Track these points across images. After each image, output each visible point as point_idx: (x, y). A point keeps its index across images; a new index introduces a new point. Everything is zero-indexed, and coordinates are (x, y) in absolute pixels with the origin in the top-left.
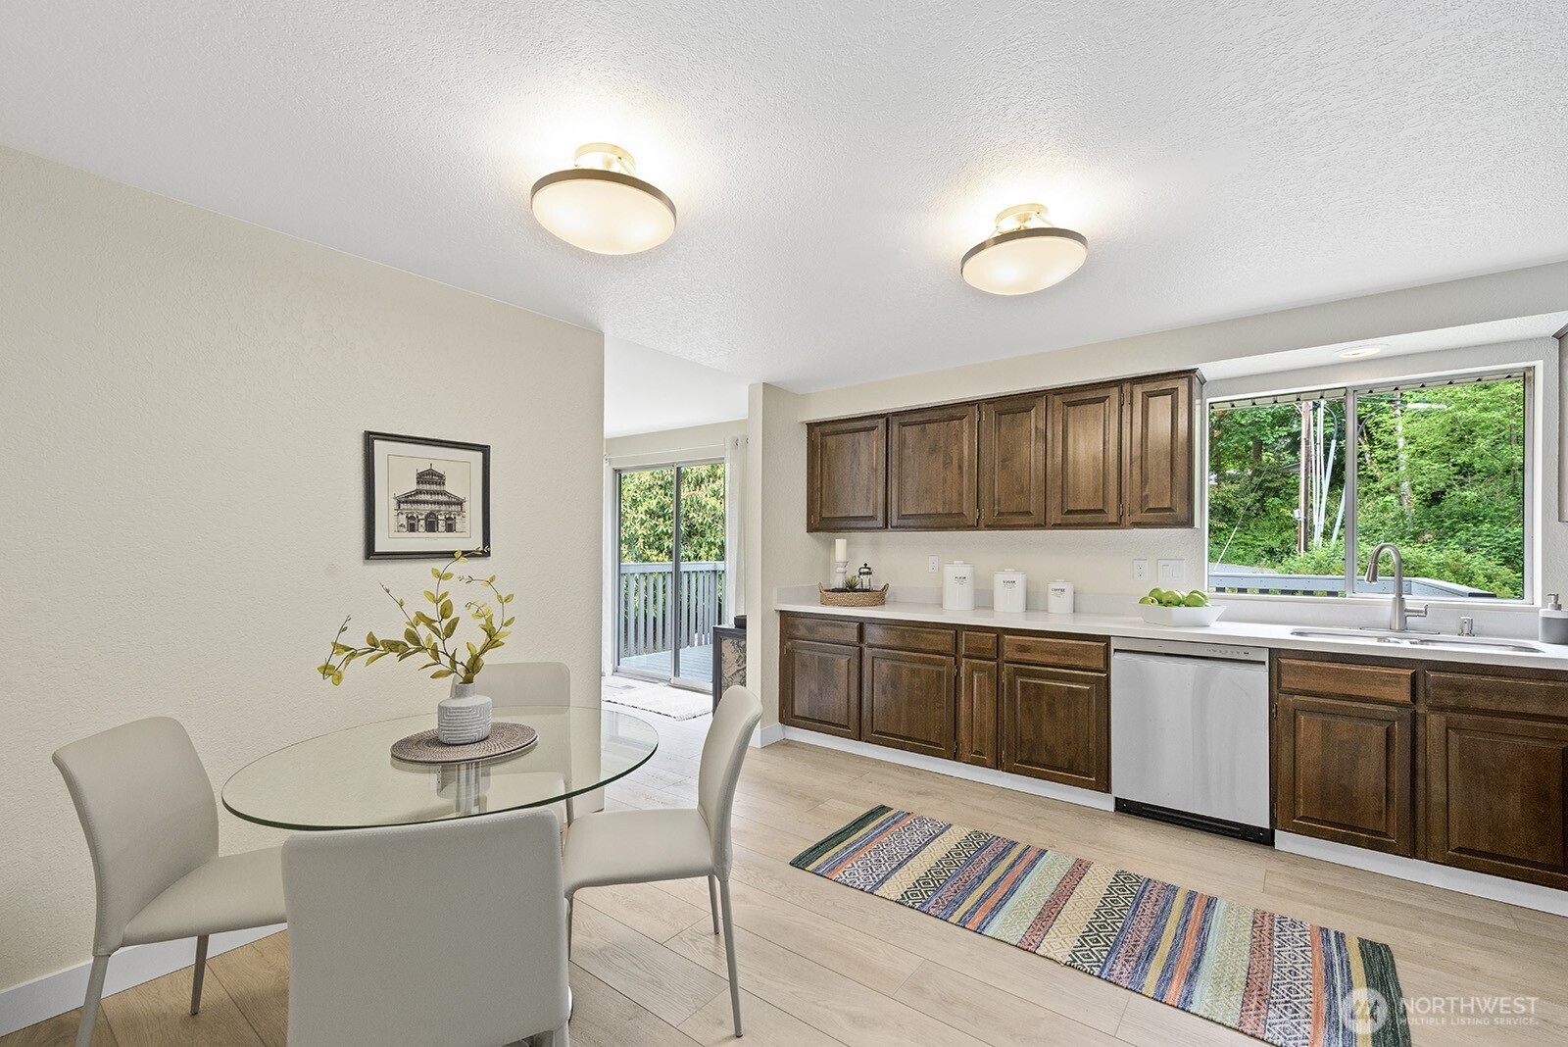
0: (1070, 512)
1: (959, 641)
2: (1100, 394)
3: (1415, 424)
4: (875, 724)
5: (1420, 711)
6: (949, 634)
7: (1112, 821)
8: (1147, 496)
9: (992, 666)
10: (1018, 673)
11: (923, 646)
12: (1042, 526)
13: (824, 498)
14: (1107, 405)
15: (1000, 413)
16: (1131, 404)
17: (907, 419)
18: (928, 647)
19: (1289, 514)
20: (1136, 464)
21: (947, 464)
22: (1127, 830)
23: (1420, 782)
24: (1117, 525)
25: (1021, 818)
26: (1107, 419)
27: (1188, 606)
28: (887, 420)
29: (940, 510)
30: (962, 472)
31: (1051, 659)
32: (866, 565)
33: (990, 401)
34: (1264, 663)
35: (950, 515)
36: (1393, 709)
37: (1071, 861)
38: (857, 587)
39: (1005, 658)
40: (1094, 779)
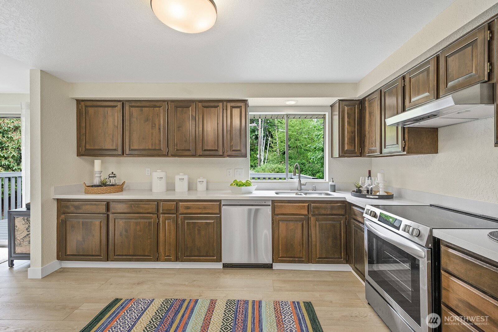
0: (205, 150)
1: (159, 207)
2: (216, 104)
3: (281, 134)
4: (116, 251)
5: (310, 216)
6: (154, 204)
7: (222, 273)
8: (232, 145)
9: (174, 217)
10: (185, 218)
11: (141, 211)
12: (195, 156)
13: (87, 140)
14: (218, 109)
15: (177, 107)
16: (227, 110)
17: (133, 104)
18: (144, 211)
19: (255, 156)
20: (229, 133)
21: (153, 127)
22: (228, 276)
23: (310, 239)
24: (222, 156)
25: (187, 283)
26: (218, 115)
27: (246, 186)
28: (123, 104)
29: (150, 147)
30: (160, 131)
31: (199, 211)
32: (113, 173)
33: (173, 101)
34: (270, 205)
35: (155, 150)
36: (303, 217)
37: (209, 302)
38: (108, 183)
39: (180, 212)
40: (215, 258)
